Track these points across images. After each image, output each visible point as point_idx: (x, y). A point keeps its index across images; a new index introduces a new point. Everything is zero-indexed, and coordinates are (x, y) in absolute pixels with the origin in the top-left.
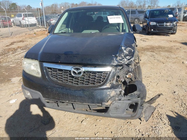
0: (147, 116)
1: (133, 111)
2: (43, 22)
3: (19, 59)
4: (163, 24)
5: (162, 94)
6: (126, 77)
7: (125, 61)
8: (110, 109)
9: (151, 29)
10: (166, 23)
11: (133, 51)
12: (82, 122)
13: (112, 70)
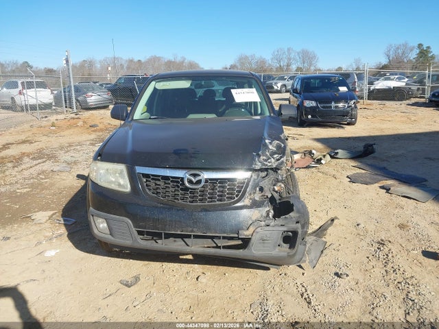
0: (313, 258)
1: (290, 248)
2: (70, 99)
3: (33, 178)
4: (329, 105)
5: (336, 218)
6: (274, 190)
7: (273, 163)
8: (252, 241)
9: (307, 115)
10: (335, 103)
11: (283, 145)
12: (197, 279)
13: (252, 176)
